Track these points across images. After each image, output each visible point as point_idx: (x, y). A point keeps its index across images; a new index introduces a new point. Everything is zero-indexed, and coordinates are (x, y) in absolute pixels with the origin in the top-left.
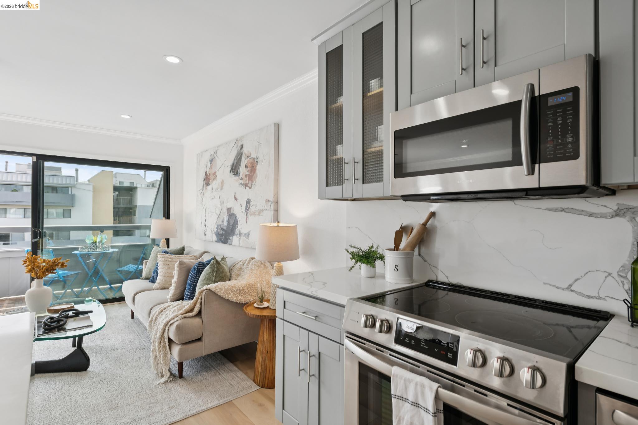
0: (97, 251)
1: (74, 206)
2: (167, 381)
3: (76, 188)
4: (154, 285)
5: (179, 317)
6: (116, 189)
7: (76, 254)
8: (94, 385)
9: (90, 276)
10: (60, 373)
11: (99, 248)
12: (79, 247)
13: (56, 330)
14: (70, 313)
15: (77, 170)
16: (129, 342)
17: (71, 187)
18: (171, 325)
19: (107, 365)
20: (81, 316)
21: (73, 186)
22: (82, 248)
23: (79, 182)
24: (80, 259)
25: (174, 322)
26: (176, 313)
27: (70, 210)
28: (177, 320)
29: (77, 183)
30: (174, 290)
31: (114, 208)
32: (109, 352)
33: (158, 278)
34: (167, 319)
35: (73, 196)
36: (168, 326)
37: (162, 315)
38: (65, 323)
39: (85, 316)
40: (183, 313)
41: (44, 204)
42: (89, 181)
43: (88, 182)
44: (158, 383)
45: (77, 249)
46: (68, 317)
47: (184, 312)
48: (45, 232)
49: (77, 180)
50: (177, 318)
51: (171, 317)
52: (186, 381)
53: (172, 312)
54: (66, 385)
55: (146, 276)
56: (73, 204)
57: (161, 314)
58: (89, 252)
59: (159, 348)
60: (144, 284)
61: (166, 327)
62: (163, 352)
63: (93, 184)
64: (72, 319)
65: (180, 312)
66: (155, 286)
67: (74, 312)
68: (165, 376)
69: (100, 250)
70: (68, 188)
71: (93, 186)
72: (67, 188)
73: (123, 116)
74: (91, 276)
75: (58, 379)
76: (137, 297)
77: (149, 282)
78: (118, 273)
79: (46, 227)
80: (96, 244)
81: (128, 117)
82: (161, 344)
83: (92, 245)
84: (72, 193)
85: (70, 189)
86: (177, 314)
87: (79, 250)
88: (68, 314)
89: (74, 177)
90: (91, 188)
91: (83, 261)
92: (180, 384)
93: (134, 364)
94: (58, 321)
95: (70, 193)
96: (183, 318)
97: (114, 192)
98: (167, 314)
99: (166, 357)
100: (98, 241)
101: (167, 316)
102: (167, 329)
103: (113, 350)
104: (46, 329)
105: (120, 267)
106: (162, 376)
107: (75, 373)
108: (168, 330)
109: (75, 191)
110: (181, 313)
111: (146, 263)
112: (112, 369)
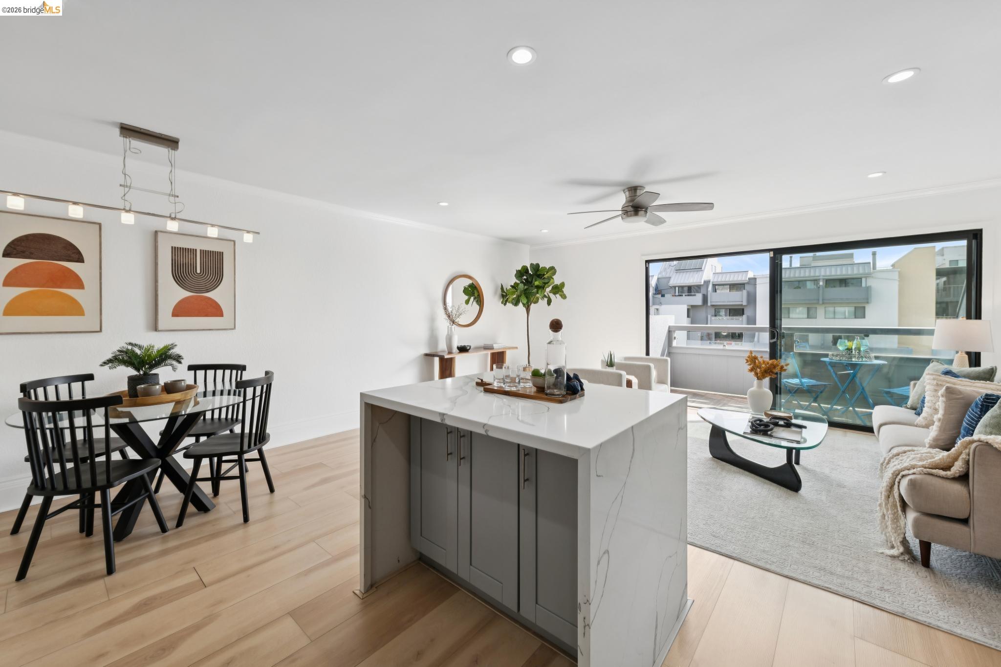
0: (852, 361)
1: (869, 301)
2: (898, 557)
3: (872, 277)
4: (917, 419)
5: (918, 469)
6: (940, 273)
7: (824, 362)
8: (798, 510)
9: (841, 391)
10: (771, 483)
11: (855, 357)
12: (830, 353)
13: (762, 434)
14: (781, 423)
15: (874, 254)
16: (867, 487)
17: (866, 278)
18: (903, 476)
19: (824, 498)
20: (794, 429)
21: (868, 276)
22: (833, 355)
23: (878, 269)
24: (829, 367)
25: (909, 474)
26: (914, 463)
27: (864, 308)
28: (914, 474)
29: (875, 271)
30: (937, 432)
31: (937, 303)
32: (834, 486)
33: (925, 409)
34: (899, 467)
35: (868, 289)
36: (899, 477)
37: (896, 459)
38: (772, 429)
39: (799, 430)
40: (927, 466)
41: (783, 302)
42: (893, 266)
43: (891, 268)
44: (881, 552)
45: (826, 356)
46: (776, 425)
47: (929, 465)
48: (783, 333)
49: (874, 268)
50: (915, 471)
51: (906, 464)
52: (932, 575)
53: (911, 459)
54: (770, 496)
55: (911, 405)
56: (867, 299)
57: (897, 457)
58: (840, 360)
59: (886, 504)
60: (908, 415)
61: (896, 477)
62: (893, 512)
63: (899, 270)
64: (782, 429)
65: (921, 463)
66: (919, 421)
67: (785, 421)
68: (896, 548)
69: (857, 360)
70: (861, 278)
71: (899, 272)
72: (860, 280)
73: (871, 176)
74: (844, 392)
75: (766, 486)
76: (883, 428)
77: (915, 414)
78: (885, 395)
79: (784, 328)
80: (852, 352)
81: (880, 174)
82: (890, 499)
83: (847, 352)
84: (867, 286)
85: (863, 280)
86: (916, 465)
87: (829, 357)
88: (778, 422)
89: (870, 263)
90: (896, 276)
91: (834, 371)
92: (919, 573)
93: (858, 514)
94: (766, 425)
95: (864, 285)
96: (925, 474)
97: (937, 279)
98: (901, 460)
99: (897, 522)
100: (853, 347)
101: (901, 463)
102: (897, 480)
103: (840, 485)
104: (753, 430)
105: (890, 388)
106: (893, 547)
107: (785, 489)
108: (899, 483)
109: (871, 282)
110: (923, 465)
111: (915, 385)
112: (828, 505)
